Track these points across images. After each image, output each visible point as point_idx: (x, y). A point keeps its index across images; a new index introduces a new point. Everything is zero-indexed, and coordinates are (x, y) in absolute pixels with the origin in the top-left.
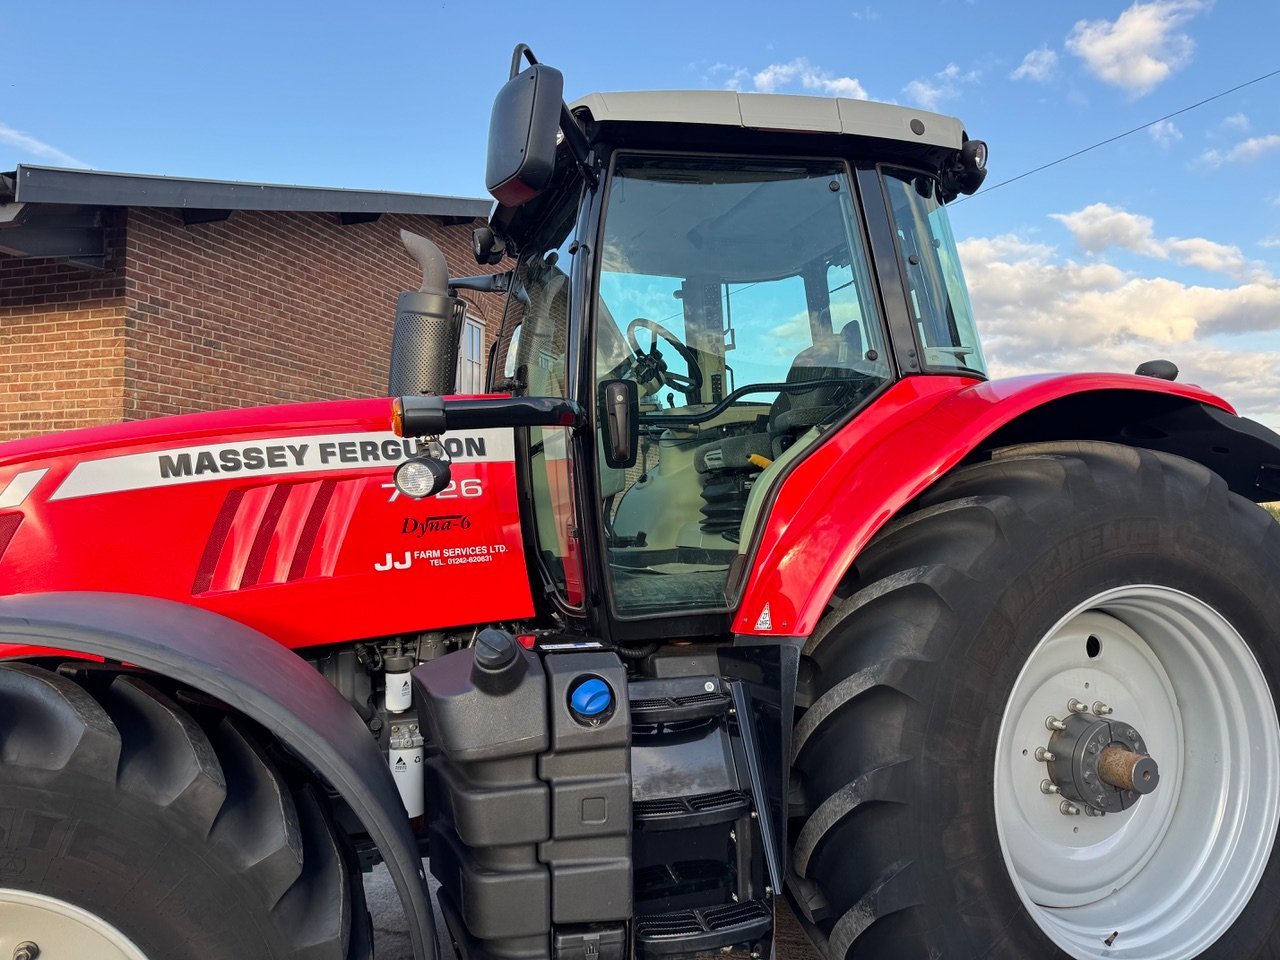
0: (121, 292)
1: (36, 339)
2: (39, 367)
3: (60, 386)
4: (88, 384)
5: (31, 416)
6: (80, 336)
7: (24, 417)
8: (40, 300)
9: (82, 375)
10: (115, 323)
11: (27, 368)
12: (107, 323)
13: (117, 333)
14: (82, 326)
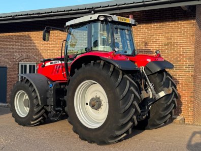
0: (195, 16)
1: (171, 27)
2: (171, 33)
3: (177, 36)
4: (185, 36)
5: (170, 43)
6: (183, 26)
7: (168, 43)
8: (172, 18)
9: (184, 34)
10: (193, 23)
11: (168, 33)
12: (191, 23)
13: (193, 25)
14: (184, 24)
